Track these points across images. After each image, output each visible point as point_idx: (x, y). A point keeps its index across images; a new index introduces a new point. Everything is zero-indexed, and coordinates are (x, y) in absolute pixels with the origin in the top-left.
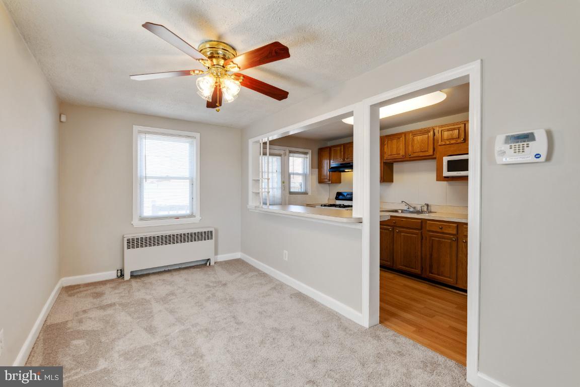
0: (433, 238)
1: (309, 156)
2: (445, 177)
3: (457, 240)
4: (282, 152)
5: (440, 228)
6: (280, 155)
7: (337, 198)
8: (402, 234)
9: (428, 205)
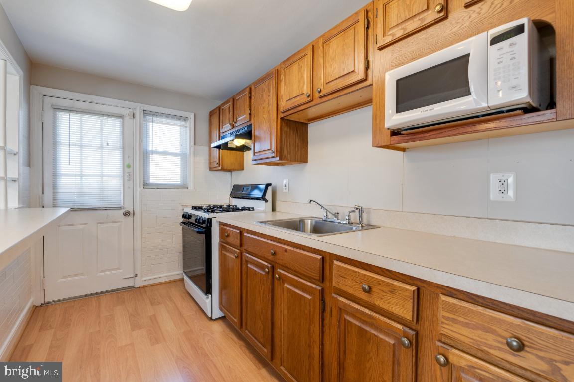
0: (348, 318)
1: (190, 124)
2: (395, 133)
3: (416, 343)
4: (126, 112)
5: (364, 290)
6: (121, 117)
7: (234, 196)
8: (287, 286)
9: (361, 210)
